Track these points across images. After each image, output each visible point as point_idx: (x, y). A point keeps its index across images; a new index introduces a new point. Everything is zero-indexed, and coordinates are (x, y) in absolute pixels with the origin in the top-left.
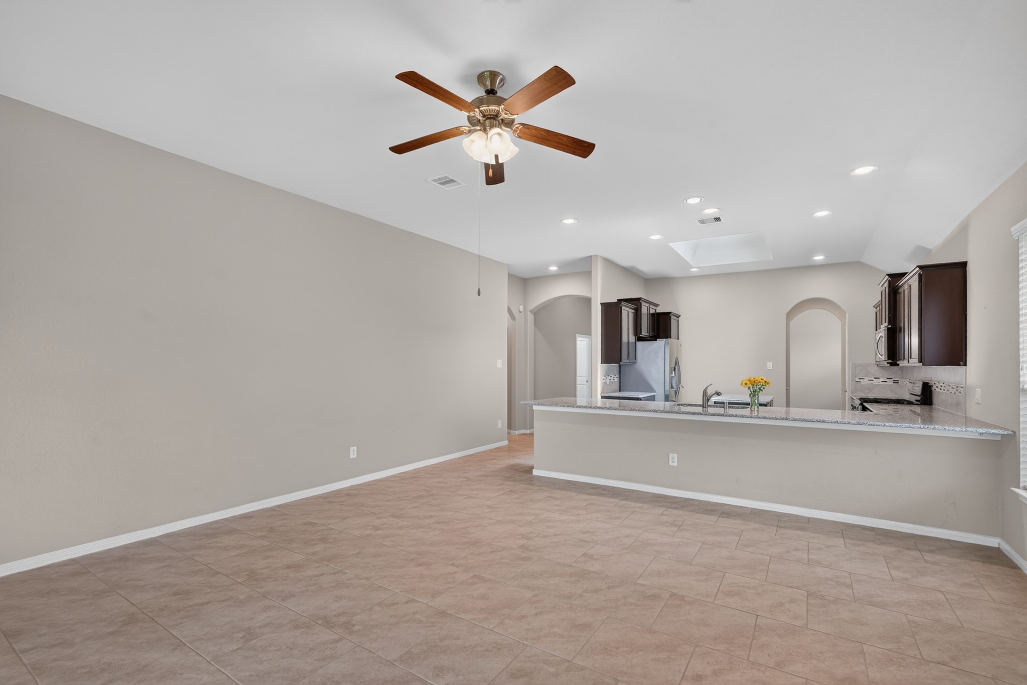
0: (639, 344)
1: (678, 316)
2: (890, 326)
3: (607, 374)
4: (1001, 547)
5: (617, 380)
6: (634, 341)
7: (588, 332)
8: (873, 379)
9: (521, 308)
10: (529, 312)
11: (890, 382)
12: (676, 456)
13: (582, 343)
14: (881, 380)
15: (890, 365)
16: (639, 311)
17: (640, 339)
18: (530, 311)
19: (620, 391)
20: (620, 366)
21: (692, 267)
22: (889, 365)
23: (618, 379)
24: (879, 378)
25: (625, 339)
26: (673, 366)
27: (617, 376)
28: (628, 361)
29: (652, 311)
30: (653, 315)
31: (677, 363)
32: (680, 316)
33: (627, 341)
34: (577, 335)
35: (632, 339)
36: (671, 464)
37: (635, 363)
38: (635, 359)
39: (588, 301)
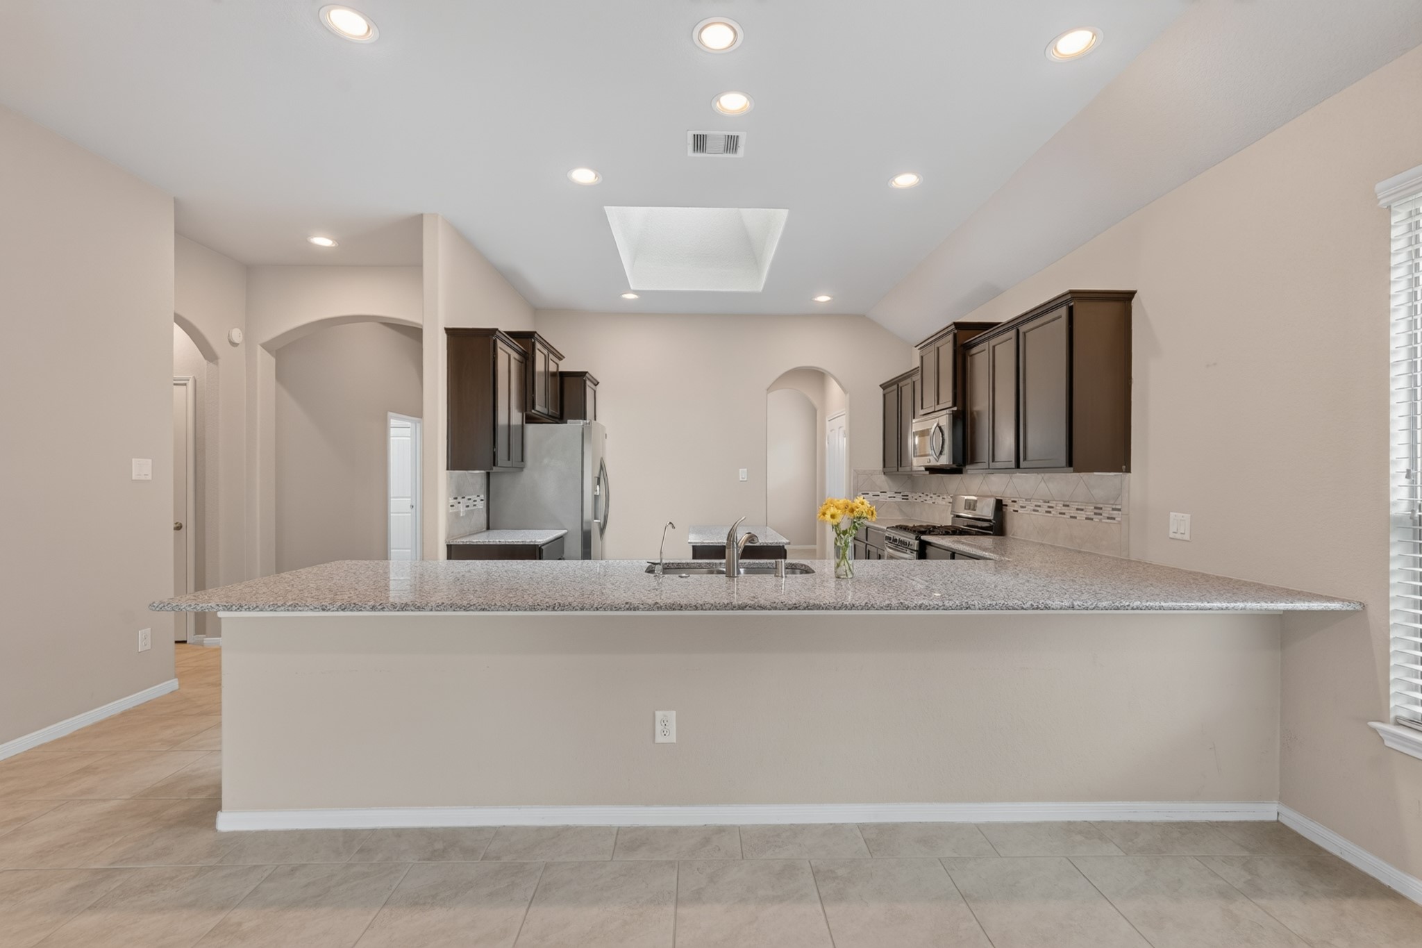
0: (531, 429)
1: (596, 384)
2: (955, 409)
3: (458, 494)
4: (1283, 819)
5: (481, 505)
6: (520, 423)
7: (416, 411)
8: (879, 493)
9: (237, 335)
10: (260, 351)
11: (899, 498)
12: (672, 715)
13: (401, 434)
14: (889, 494)
15: (930, 473)
16: (531, 360)
17: (530, 419)
18: (266, 346)
19: (488, 528)
20: (488, 474)
21: (629, 290)
22: (928, 472)
23: (484, 503)
24: (885, 492)
25: (502, 419)
26: (597, 475)
27: (482, 497)
28: (509, 464)
29: (553, 368)
30: (554, 374)
31: (602, 468)
32: (598, 383)
33: (507, 422)
34: (390, 414)
35: (517, 418)
36: (660, 739)
37: (522, 469)
38: (522, 460)
39: (414, 333)
